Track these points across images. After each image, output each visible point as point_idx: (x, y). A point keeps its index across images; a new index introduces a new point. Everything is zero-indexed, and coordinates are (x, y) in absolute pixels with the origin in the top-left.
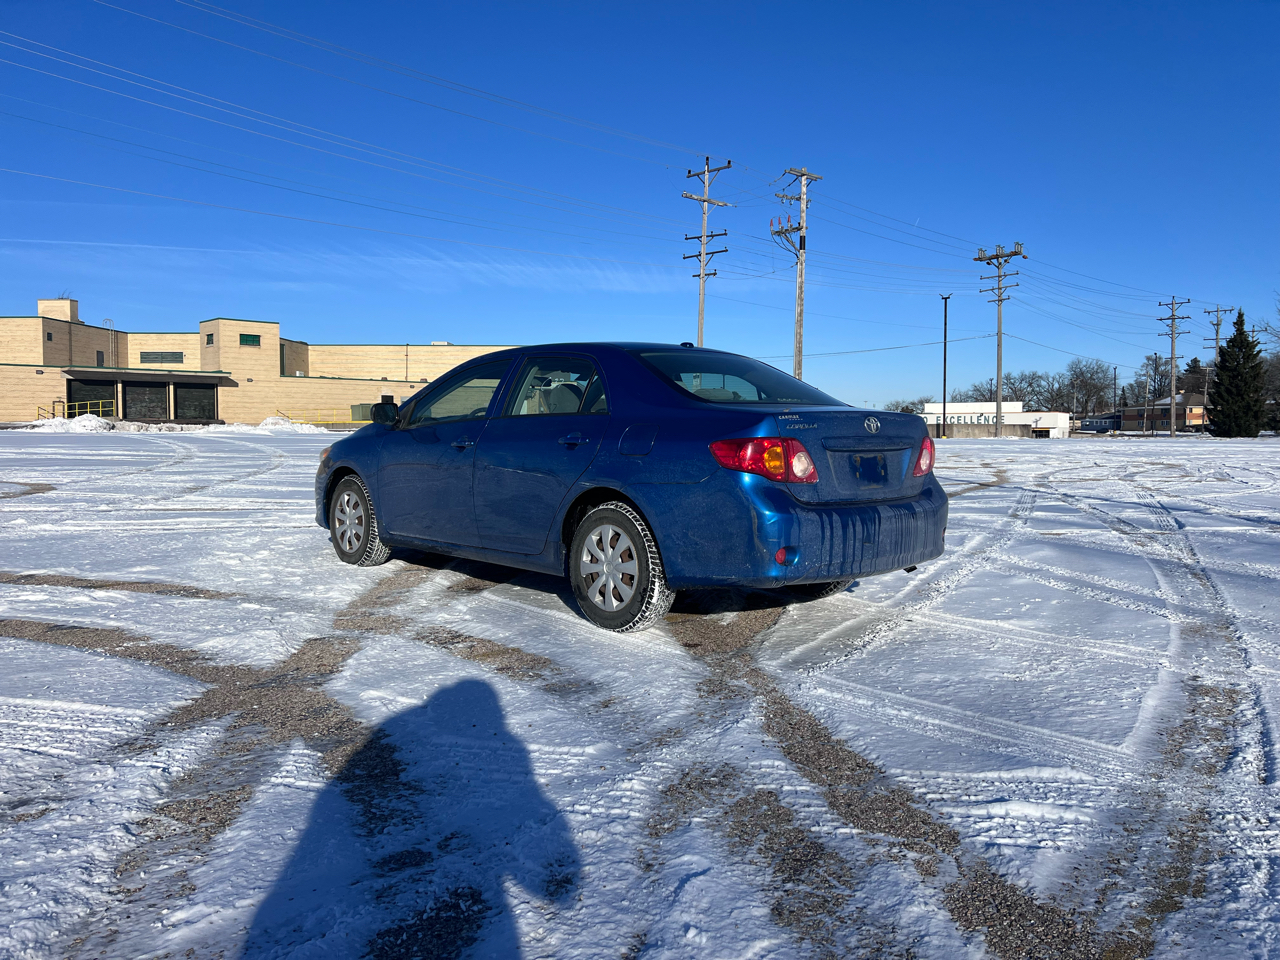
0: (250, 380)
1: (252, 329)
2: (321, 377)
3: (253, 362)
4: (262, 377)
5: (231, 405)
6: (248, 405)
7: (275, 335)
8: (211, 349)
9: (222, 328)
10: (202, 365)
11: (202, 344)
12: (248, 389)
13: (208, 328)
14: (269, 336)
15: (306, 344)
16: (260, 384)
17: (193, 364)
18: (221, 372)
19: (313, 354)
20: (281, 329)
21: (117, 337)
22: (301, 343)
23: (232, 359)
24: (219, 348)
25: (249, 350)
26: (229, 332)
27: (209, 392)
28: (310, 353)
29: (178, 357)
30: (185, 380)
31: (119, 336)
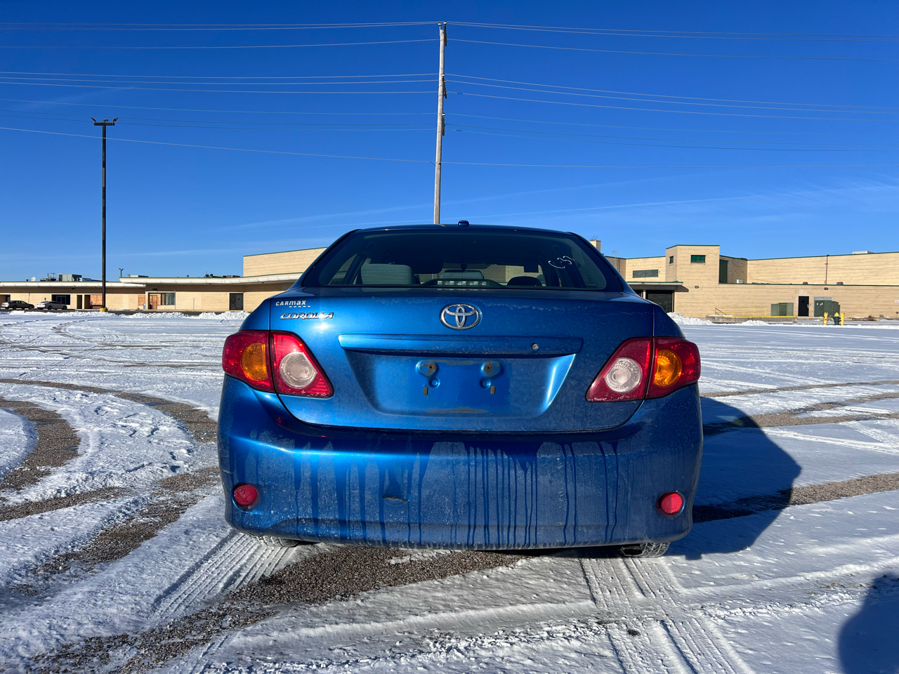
0: (697, 287)
1: (699, 251)
2: (753, 284)
3: (699, 274)
4: (706, 285)
5: (683, 304)
6: (694, 304)
7: (716, 254)
8: (672, 266)
9: (679, 252)
10: (666, 278)
11: (667, 263)
12: (695, 293)
13: (670, 253)
14: (712, 255)
15: (746, 260)
16: (704, 289)
17: (661, 279)
18: (677, 282)
19: (751, 267)
21: (619, 262)
22: (742, 259)
23: (686, 273)
24: (676, 266)
25: (697, 266)
26: (684, 254)
27: (668, 296)
28: (748, 266)
29: (654, 273)
30: (653, 288)
31: (621, 260)
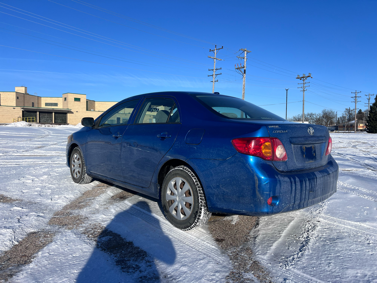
0: (77, 112)
1: (78, 96)
2: (99, 111)
3: (78, 106)
4: (81, 111)
5: (71, 119)
6: (76, 119)
7: (85, 98)
8: (66, 102)
9: (69, 96)
10: (63, 107)
11: (63, 101)
12: (77, 114)
13: (65, 96)
14: (83, 98)
15: (95, 101)
16: (80, 113)
17: (60, 107)
18: (68, 109)
19: (97, 104)
20: (87, 96)
21: (38, 98)
22: (93, 101)
23: (72, 105)
24: (68, 102)
25: (77, 102)
26: (71, 97)
27: (65, 115)
28: (96, 104)
29: (56, 105)
30: (58, 111)
31: (39, 98)
